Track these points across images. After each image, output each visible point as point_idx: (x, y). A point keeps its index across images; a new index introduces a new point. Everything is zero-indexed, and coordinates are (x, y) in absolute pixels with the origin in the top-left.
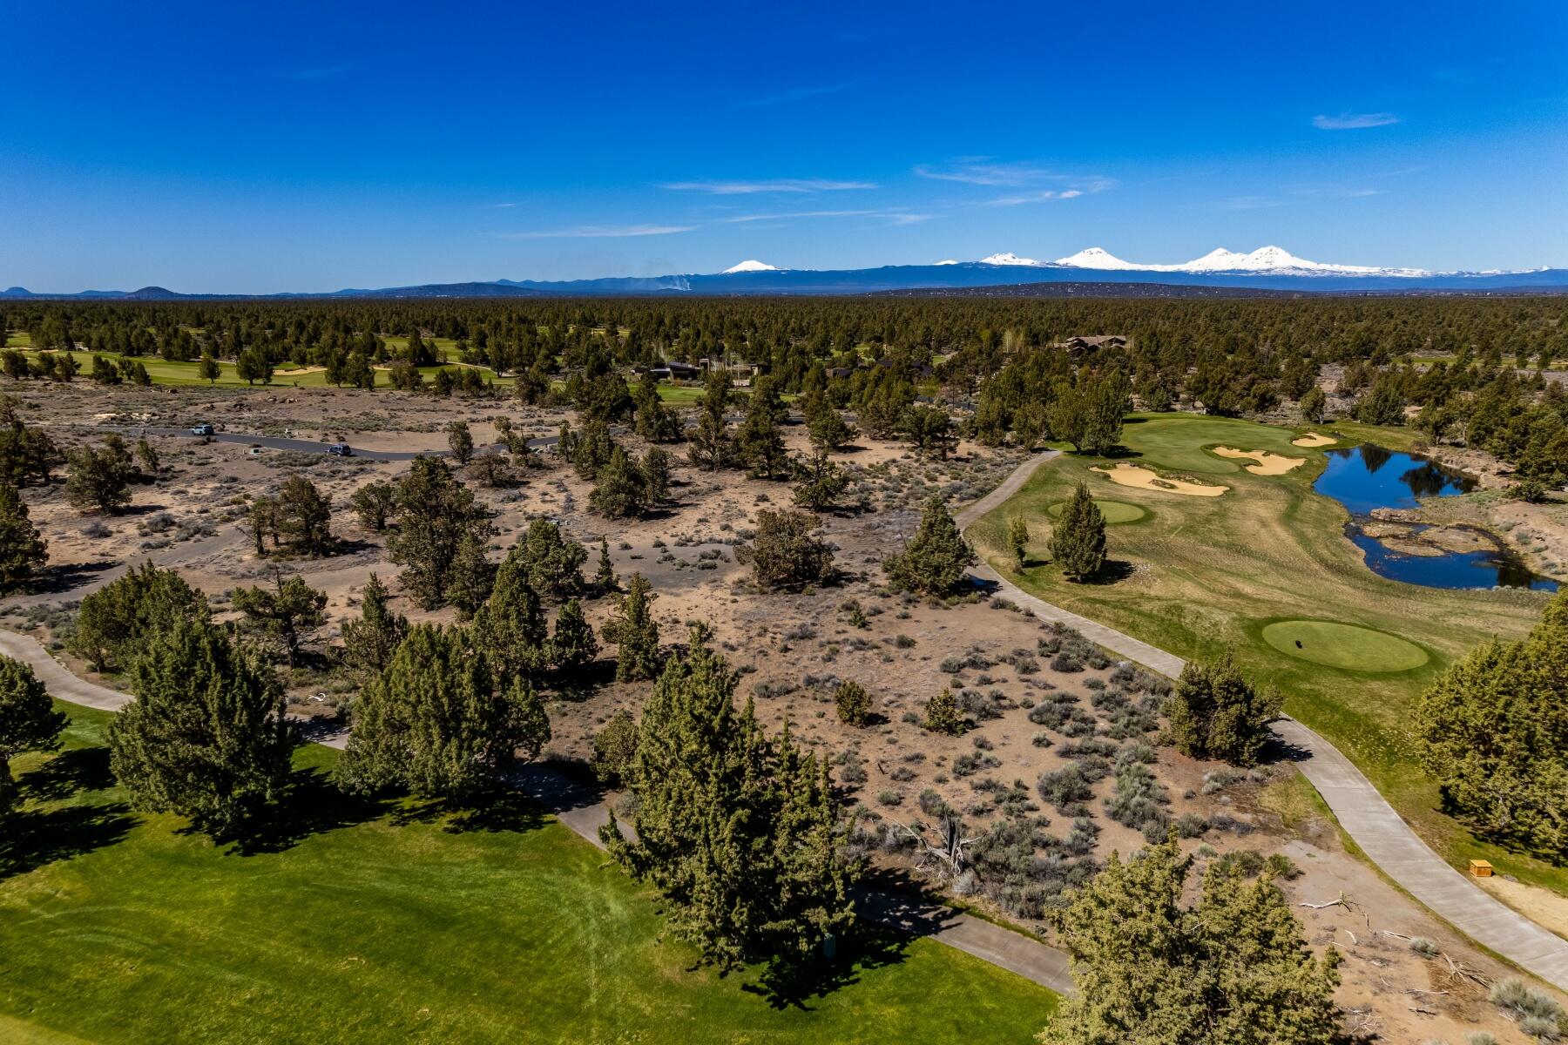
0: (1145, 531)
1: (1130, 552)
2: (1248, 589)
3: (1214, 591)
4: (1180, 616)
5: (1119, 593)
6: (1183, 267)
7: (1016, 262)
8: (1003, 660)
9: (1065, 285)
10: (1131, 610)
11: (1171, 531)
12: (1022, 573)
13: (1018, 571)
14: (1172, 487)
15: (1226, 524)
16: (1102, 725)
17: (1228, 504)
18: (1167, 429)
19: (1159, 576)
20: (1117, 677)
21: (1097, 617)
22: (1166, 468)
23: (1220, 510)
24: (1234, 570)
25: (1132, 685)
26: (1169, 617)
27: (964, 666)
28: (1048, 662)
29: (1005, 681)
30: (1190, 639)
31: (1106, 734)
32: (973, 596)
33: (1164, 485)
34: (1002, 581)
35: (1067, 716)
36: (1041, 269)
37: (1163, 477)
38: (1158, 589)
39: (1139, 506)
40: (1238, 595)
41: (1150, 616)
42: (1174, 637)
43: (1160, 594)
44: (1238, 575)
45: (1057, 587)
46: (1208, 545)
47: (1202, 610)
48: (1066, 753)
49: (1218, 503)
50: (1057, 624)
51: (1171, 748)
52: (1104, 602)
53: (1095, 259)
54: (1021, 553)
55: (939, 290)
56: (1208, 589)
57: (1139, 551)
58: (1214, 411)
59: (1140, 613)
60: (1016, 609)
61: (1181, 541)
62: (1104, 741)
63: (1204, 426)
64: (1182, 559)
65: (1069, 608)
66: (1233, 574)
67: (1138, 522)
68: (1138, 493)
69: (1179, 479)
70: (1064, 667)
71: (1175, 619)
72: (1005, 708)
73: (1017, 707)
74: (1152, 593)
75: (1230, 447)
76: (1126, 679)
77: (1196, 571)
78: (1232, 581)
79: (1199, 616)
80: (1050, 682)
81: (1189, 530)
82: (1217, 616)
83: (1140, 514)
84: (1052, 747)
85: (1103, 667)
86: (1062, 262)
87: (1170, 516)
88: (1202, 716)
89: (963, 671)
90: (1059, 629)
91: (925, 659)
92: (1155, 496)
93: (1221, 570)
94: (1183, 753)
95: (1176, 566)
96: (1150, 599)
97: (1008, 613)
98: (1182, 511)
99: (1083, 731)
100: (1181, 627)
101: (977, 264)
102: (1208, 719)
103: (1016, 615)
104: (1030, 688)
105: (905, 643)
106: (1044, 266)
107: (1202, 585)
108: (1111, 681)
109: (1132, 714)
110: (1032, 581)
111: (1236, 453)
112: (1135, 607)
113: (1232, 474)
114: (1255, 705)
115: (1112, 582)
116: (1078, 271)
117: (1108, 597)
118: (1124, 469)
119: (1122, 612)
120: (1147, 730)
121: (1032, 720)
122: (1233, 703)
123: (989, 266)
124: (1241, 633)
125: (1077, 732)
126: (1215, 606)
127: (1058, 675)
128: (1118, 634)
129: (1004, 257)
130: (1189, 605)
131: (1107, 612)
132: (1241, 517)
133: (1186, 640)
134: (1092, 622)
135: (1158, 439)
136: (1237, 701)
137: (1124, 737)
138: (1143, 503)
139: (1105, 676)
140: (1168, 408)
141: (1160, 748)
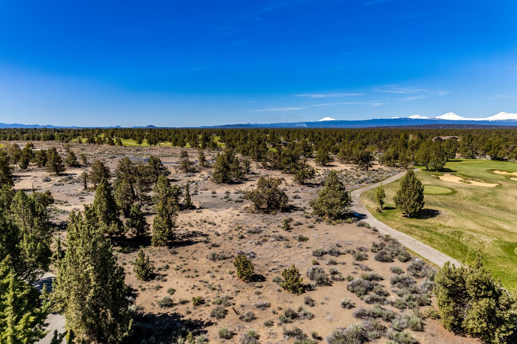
0: (451, 198)
1: (440, 206)
2: (506, 227)
3: (484, 226)
4: (459, 236)
5: (428, 223)
6: (486, 119)
7: (420, 118)
8: (349, 252)
9: (438, 125)
10: (431, 232)
11: (464, 199)
12: (380, 212)
13: (379, 211)
14: (469, 183)
15: (495, 198)
16: (393, 297)
17: (498, 190)
18: (472, 164)
19: (453, 217)
20: (412, 268)
21: (411, 234)
22: (467, 176)
23: (493, 193)
24: (498, 217)
25: (420, 274)
26: (453, 236)
27: (326, 253)
28: (374, 255)
29: (344, 264)
30: (464, 250)
31: (392, 304)
32: (349, 220)
33: (465, 182)
34: (369, 214)
35: (371, 289)
36: (429, 120)
37: (465, 179)
38: (451, 223)
39: (450, 188)
40: (500, 229)
41: (441, 235)
42: (453, 248)
43: (451, 225)
44: (500, 220)
45: (396, 219)
46: (484, 205)
47: (474, 235)
48: (360, 315)
49: (492, 189)
50: (386, 235)
51: (436, 321)
52: (418, 227)
53: (451, 117)
54: (382, 203)
55: (392, 127)
56: (481, 225)
57: (445, 205)
58: (495, 158)
59: (436, 233)
60: (369, 227)
61: (469, 203)
62: (389, 309)
63: (489, 163)
64: (467, 210)
65: (398, 229)
66: (497, 219)
67: (448, 194)
68: (451, 184)
69: (473, 180)
70: (382, 259)
71: (457, 238)
72: (336, 279)
73: (344, 280)
74: (447, 224)
75: (501, 171)
76: (416, 269)
77: (475, 216)
78: (496, 222)
79: (472, 237)
80: (370, 267)
81: (474, 199)
82: (484, 238)
83: (450, 191)
84: (353, 309)
85: (406, 261)
86: (438, 117)
87: (465, 193)
88: (459, 303)
89: (324, 256)
90: (387, 239)
91: (308, 248)
92: (460, 185)
93: (490, 217)
94: (445, 327)
95: (464, 213)
96: (445, 227)
97: (365, 229)
98: (472, 191)
99: (377, 300)
100: (459, 242)
101: (406, 118)
102: (463, 306)
103: (369, 230)
104: (357, 269)
105: (302, 239)
106: (431, 119)
107: (477, 223)
108: (408, 269)
109: (415, 292)
110: (384, 215)
111: (505, 173)
112: (434, 230)
113: (501, 180)
114: (503, 300)
115: (426, 218)
116: (443, 120)
117: (421, 225)
118: (447, 176)
119: (426, 232)
120: (422, 305)
121: (348, 289)
122: (483, 297)
123: (410, 119)
124: (499, 249)
125: (372, 301)
126: (484, 234)
127: (378, 263)
128: (421, 243)
129: (416, 116)
130: (467, 232)
131: (418, 232)
132: (505, 195)
133: (461, 250)
134: (408, 236)
135: (466, 167)
136: (485, 296)
137: (404, 308)
138: (452, 187)
139: (404, 266)
140: (473, 157)
141: (429, 320)
